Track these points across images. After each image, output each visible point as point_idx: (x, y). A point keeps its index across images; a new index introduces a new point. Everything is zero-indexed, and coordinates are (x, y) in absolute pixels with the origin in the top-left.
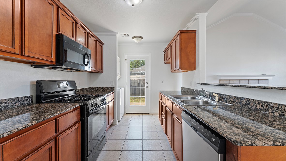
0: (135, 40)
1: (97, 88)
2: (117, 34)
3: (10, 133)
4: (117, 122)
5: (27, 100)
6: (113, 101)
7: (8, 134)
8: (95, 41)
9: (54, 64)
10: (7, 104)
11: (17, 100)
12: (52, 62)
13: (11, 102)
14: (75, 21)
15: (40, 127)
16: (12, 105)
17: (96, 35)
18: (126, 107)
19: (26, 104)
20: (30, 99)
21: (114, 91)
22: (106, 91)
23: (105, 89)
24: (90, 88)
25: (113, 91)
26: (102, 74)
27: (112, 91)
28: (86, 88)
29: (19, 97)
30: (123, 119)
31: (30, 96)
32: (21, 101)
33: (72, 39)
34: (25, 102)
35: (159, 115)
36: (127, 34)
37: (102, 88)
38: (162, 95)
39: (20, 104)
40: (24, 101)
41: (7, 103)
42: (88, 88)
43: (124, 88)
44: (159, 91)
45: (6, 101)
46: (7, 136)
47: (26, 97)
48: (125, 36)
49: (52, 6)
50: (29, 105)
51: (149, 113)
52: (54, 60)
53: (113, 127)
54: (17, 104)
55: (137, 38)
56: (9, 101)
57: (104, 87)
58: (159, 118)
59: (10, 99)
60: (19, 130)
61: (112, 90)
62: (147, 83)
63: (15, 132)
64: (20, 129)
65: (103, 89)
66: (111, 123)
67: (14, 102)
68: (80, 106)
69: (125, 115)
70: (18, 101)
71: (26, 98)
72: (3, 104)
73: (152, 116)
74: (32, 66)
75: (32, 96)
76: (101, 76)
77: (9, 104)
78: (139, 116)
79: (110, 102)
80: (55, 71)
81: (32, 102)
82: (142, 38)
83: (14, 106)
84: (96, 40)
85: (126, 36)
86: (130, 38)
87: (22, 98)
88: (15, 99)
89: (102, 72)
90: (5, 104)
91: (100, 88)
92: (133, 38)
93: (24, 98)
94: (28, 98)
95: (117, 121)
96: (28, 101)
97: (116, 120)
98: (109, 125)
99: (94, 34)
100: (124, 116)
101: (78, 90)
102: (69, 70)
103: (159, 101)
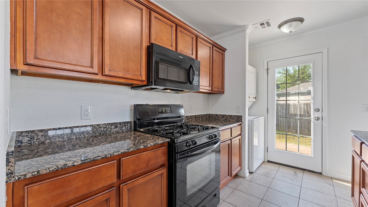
0: (285, 29)
1: (217, 115)
2: (248, 28)
3: (36, 173)
4: (247, 174)
5: (125, 126)
6: (240, 137)
7: (32, 175)
8: (210, 48)
9: (145, 83)
10: (106, 129)
11: (116, 125)
12: (143, 81)
13: (109, 128)
14: (176, 24)
15: (89, 169)
16: (110, 131)
17: (214, 41)
18: (267, 150)
19: (125, 131)
20: (129, 125)
21: (242, 122)
22: (229, 121)
23: (228, 118)
24: (207, 115)
25: (240, 122)
26: (223, 96)
27: (237, 122)
28: (201, 115)
29: (117, 123)
30: (261, 171)
31: (128, 122)
32: (119, 127)
33: (171, 48)
34: (124, 128)
35: (350, 185)
36: (266, 23)
37: (223, 116)
38: (362, 143)
39: (118, 130)
40: (122, 127)
41: (105, 127)
42: (204, 116)
43: (263, 117)
44: (352, 131)
45: (105, 126)
46: (31, 177)
47: (124, 122)
48: (263, 27)
49: (141, 10)
50: (127, 132)
51: (323, 174)
52: (144, 78)
53: (239, 180)
54: (115, 129)
55: (288, 24)
56: (107, 126)
57: (226, 115)
58: (353, 195)
59: (109, 124)
60: (50, 171)
61: (239, 119)
62: (317, 110)
63: (45, 173)
64: (53, 170)
65: (225, 117)
66: (234, 173)
67: (113, 127)
68: (168, 142)
69: (265, 163)
70: (116, 127)
71: (124, 124)
72: (102, 129)
73: (330, 181)
74: (132, 88)
75: (130, 122)
76: (223, 98)
77: (107, 128)
78: (295, 173)
79: (231, 139)
80: (158, 94)
81: (131, 129)
82: (301, 20)
83: (112, 132)
84: (211, 46)
85: (265, 27)
86: (273, 30)
87: (120, 123)
88: (113, 124)
89: (224, 92)
90: (104, 128)
91: (220, 116)
92: (280, 26)
93: (122, 123)
94: (126, 124)
95: (247, 171)
96: (127, 127)
97: (244, 170)
98: (229, 175)
99: (212, 39)
100: (263, 166)
101: (190, 117)
102: (169, 91)
103: (353, 158)
